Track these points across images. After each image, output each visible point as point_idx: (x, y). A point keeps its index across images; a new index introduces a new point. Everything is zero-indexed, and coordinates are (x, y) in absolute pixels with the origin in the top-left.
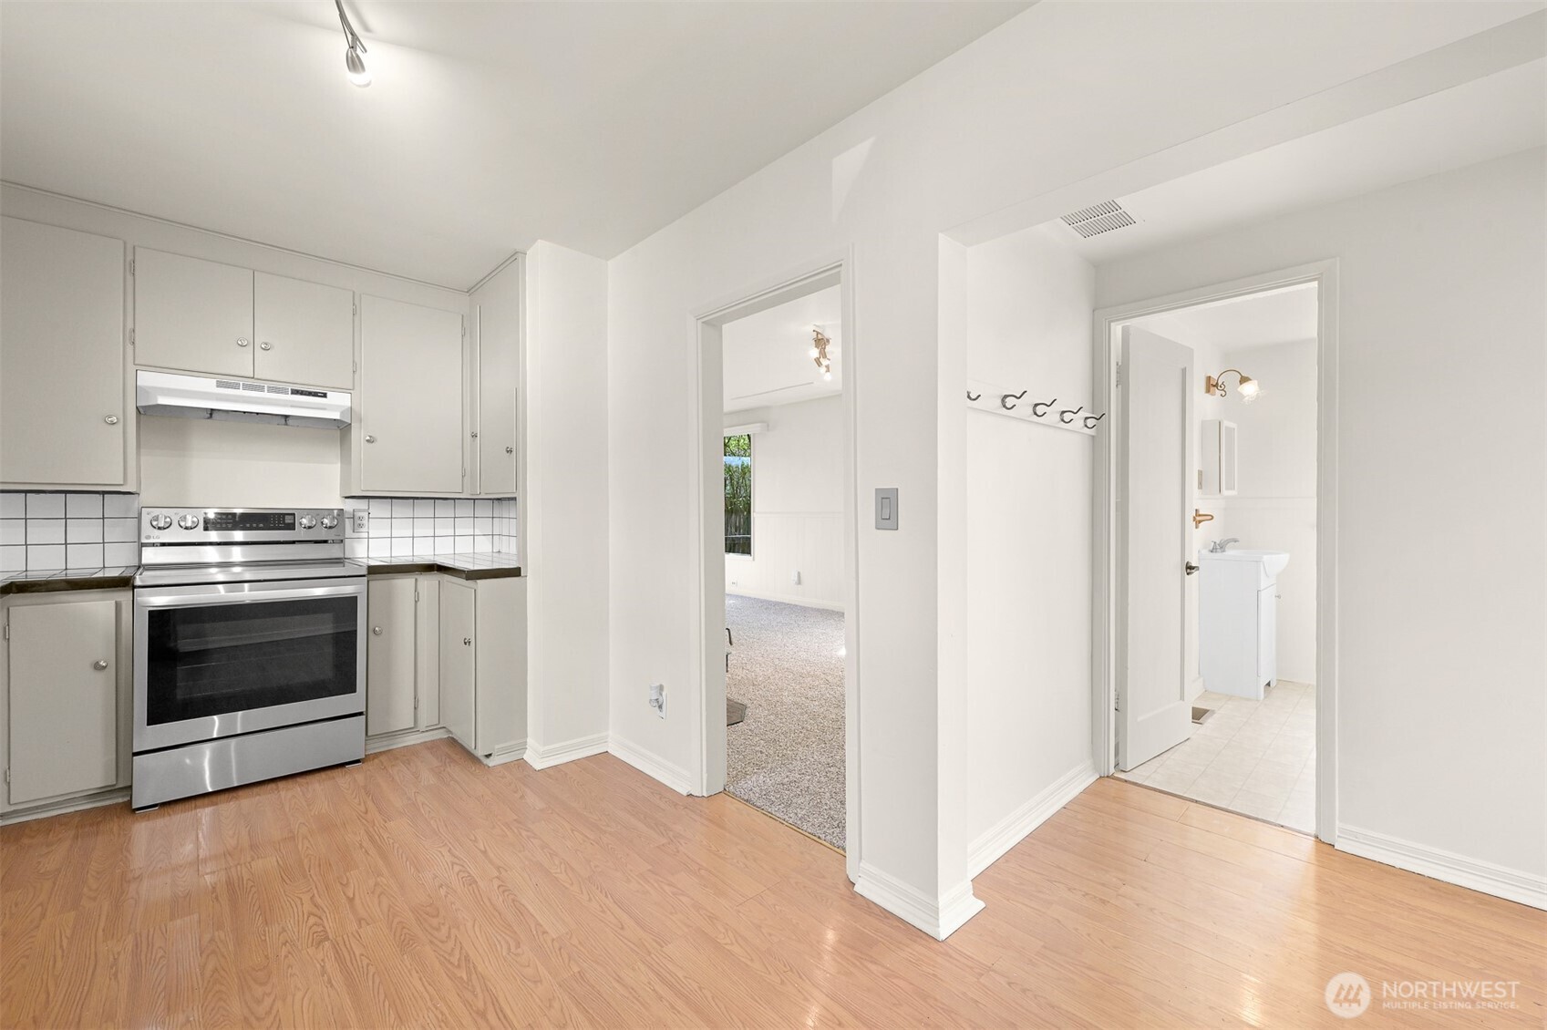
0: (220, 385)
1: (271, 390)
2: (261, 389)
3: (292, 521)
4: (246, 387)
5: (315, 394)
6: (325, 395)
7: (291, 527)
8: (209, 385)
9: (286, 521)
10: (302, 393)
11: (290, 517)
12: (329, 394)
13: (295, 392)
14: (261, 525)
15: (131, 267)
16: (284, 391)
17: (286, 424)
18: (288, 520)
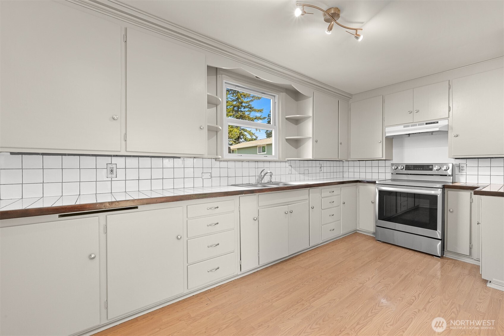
0: (404, 127)
1: (419, 125)
2: (416, 125)
3: (432, 168)
4: (412, 126)
5: (434, 123)
6: (437, 122)
7: (431, 170)
8: (401, 127)
9: (430, 168)
10: (429, 123)
11: (432, 166)
12: (439, 122)
13: (426, 124)
14: (421, 169)
15: (383, 102)
16: (423, 124)
17: (432, 134)
18: (430, 167)
